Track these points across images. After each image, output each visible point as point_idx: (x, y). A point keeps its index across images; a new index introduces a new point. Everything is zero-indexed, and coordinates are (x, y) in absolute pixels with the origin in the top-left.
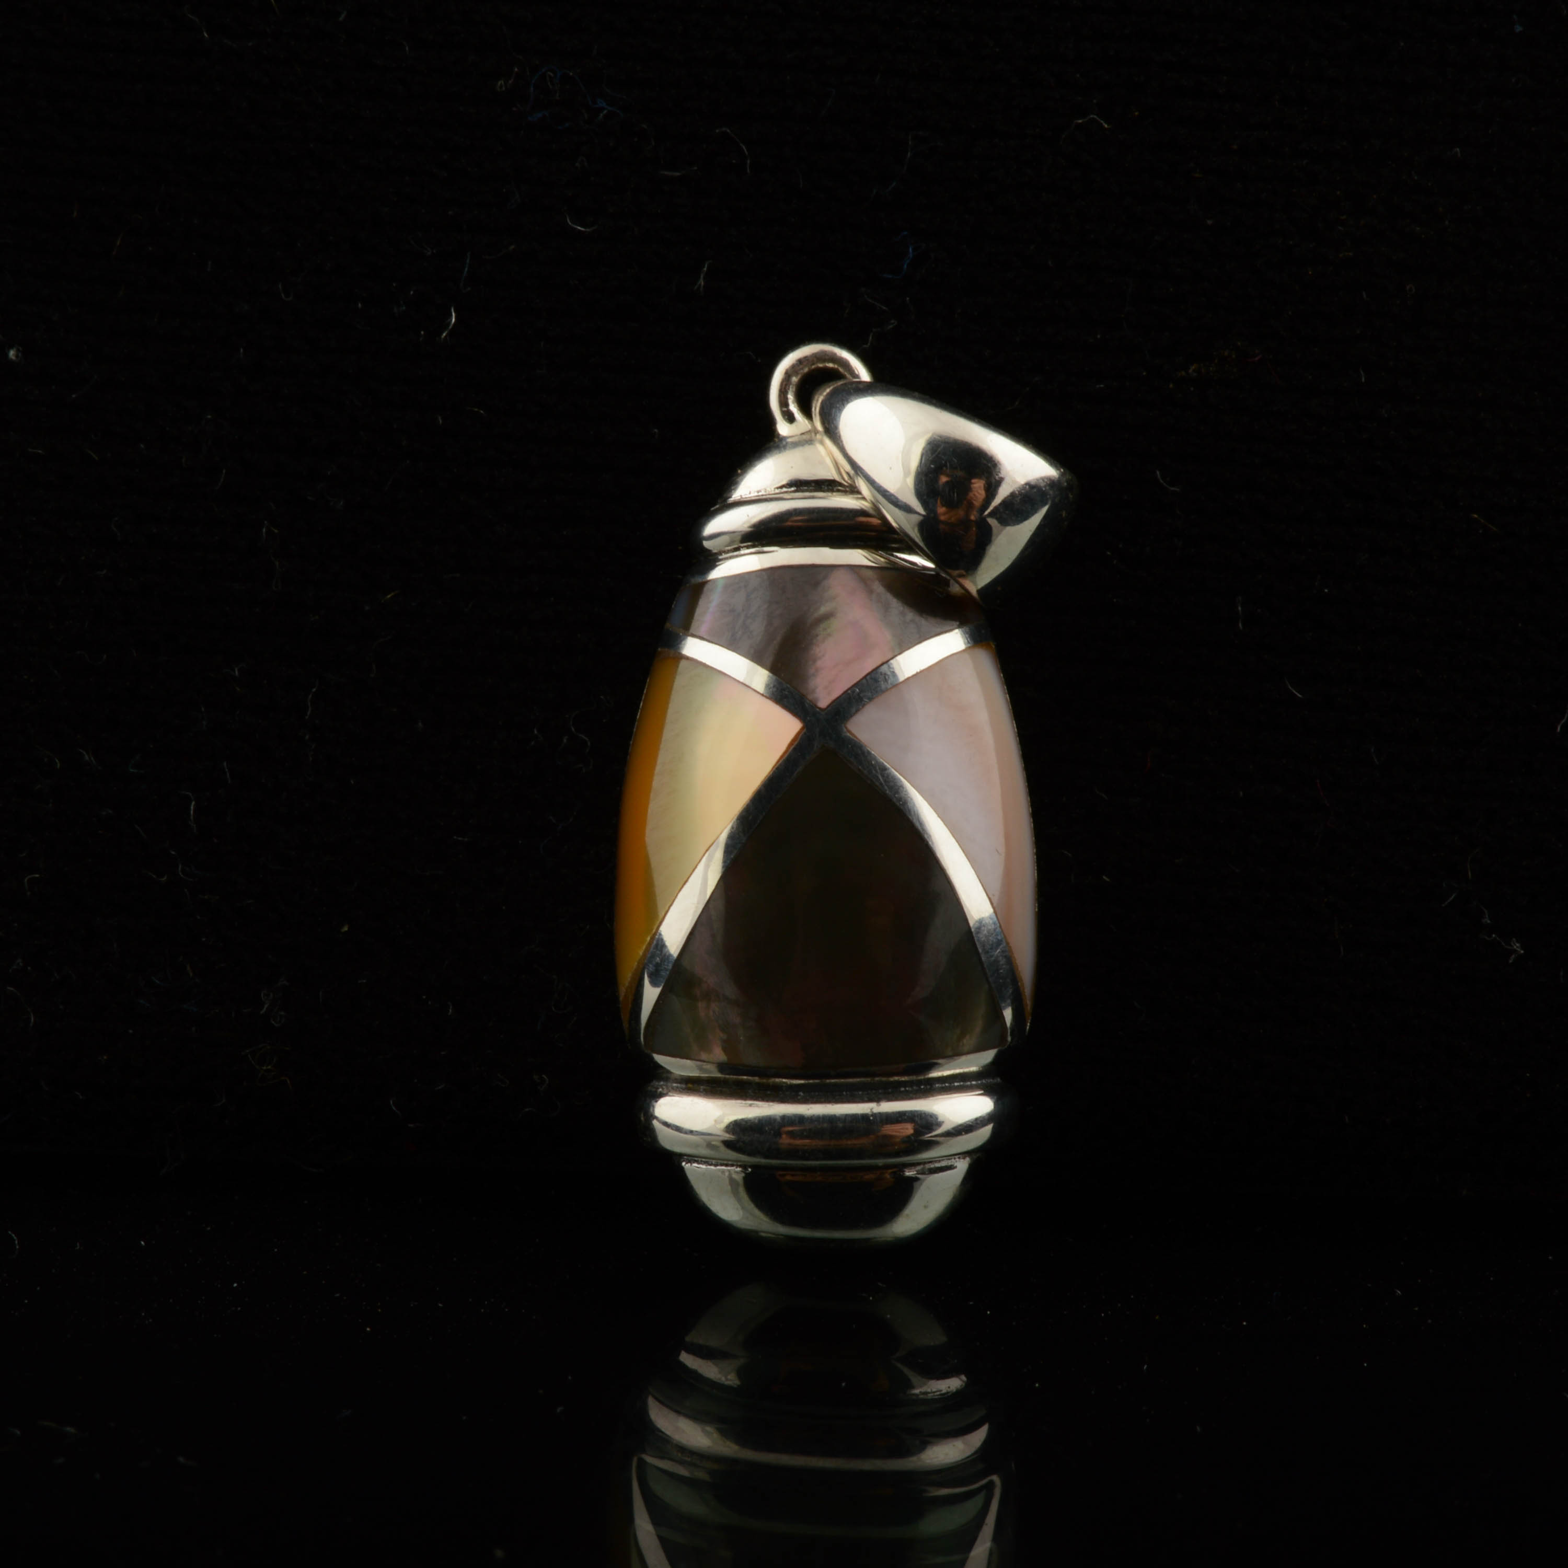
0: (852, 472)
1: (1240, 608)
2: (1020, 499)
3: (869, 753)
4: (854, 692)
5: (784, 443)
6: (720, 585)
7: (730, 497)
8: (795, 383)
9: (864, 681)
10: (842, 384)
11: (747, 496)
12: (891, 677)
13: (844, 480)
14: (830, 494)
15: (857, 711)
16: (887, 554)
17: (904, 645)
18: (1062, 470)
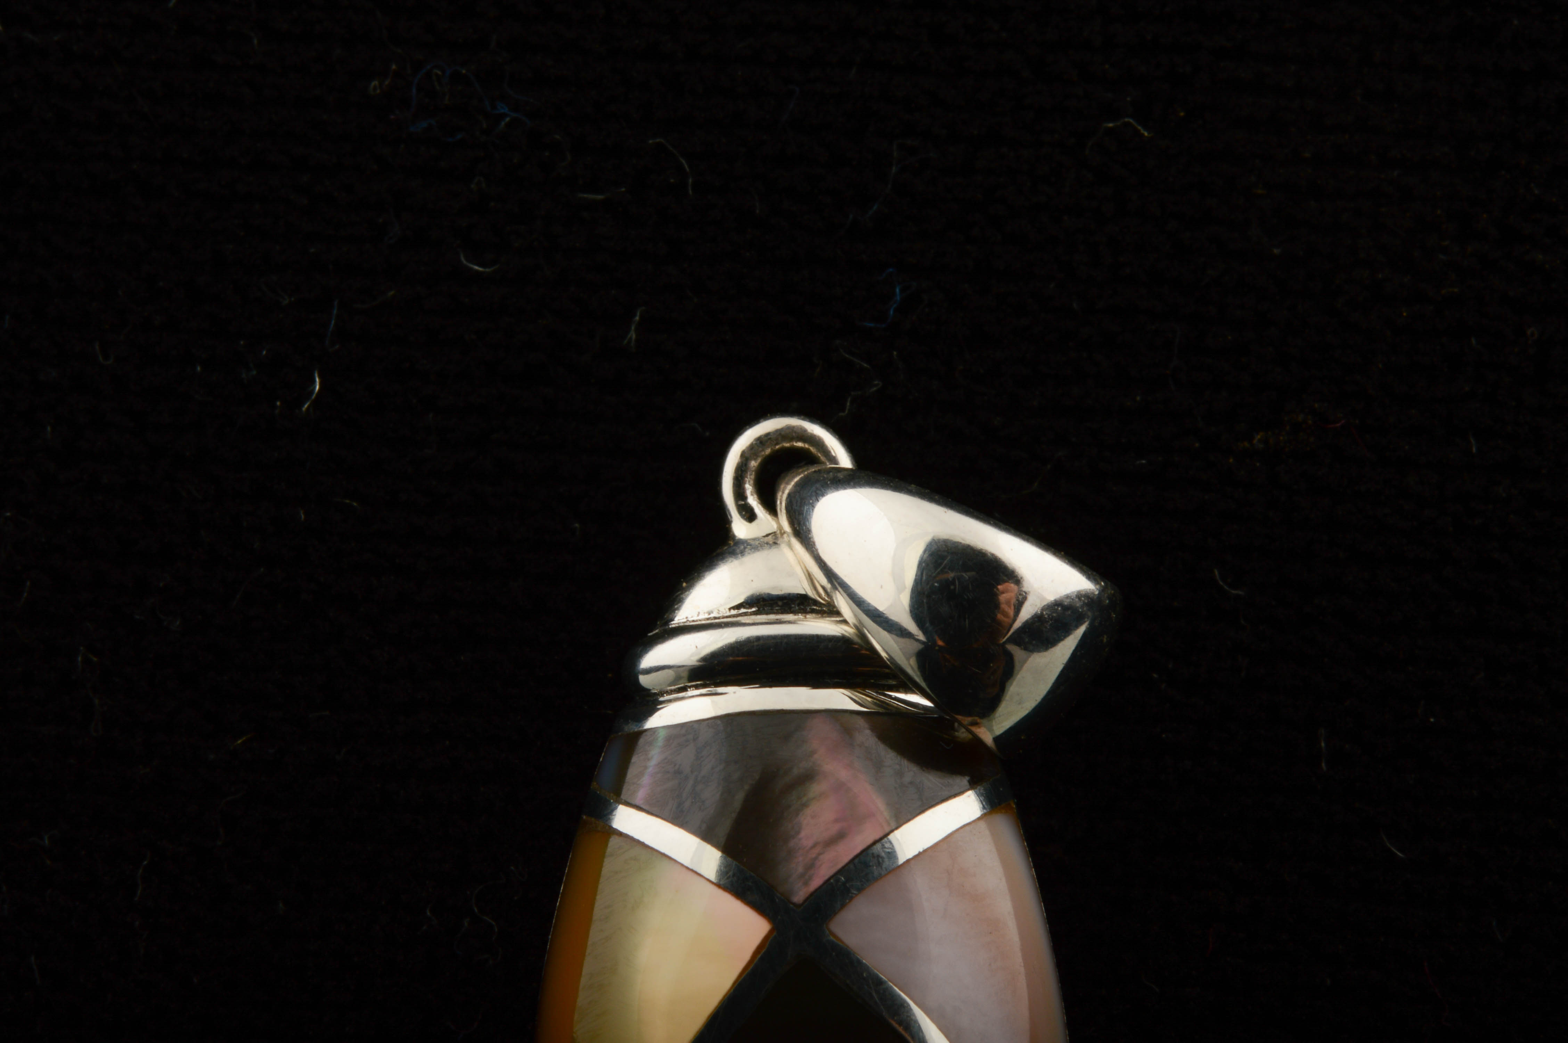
0: (828, 586)
1: (1323, 744)
2: (1051, 625)
3: (859, 962)
4: (838, 881)
5: (742, 547)
6: (662, 734)
7: (673, 620)
8: (754, 469)
9: (852, 866)
10: (815, 472)
11: (695, 618)
12: (886, 860)
13: (820, 596)
14: (800, 616)
15: (843, 906)
16: (877, 692)
17: (903, 817)
18: (1103, 584)
